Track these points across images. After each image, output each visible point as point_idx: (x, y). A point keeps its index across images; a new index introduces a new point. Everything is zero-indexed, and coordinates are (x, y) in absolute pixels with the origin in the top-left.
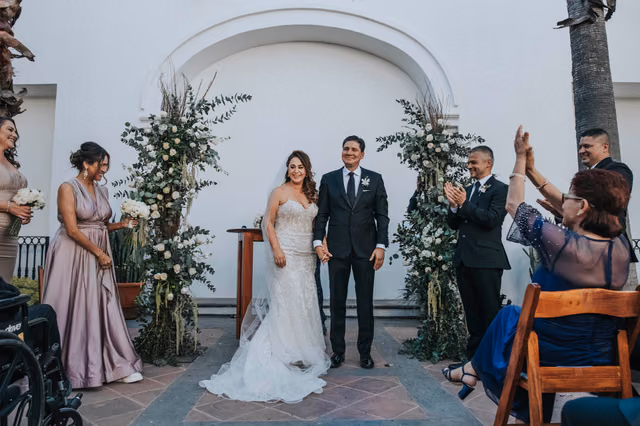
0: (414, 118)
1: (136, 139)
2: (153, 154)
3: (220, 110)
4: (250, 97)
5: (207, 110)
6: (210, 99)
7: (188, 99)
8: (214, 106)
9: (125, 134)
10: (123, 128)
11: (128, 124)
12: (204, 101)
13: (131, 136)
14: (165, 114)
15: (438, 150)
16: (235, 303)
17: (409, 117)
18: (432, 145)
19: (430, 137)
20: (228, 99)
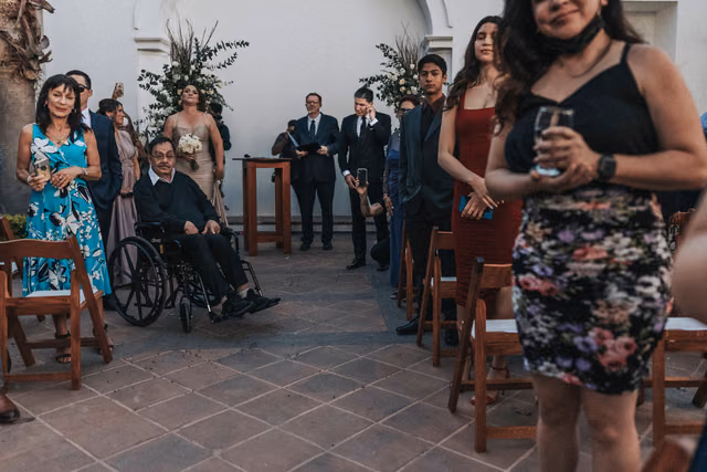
0: (392, 61)
1: (152, 83)
2: (169, 99)
3: (221, 57)
4: (247, 44)
5: (210, 55)
6: (212, 46)
7: (193, 45)
8: (216, 51)
9: (140, 79)
10: (140, 73)
11: (143, 71)
12: (208, 48)
13: (146, 81)
14: (176, 64)
15: (409, 93)
16: (242, 221)
17: (387, 60)
18: (404, 88)
19: (402, 82)
20: (228, 45)
